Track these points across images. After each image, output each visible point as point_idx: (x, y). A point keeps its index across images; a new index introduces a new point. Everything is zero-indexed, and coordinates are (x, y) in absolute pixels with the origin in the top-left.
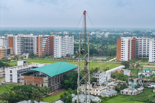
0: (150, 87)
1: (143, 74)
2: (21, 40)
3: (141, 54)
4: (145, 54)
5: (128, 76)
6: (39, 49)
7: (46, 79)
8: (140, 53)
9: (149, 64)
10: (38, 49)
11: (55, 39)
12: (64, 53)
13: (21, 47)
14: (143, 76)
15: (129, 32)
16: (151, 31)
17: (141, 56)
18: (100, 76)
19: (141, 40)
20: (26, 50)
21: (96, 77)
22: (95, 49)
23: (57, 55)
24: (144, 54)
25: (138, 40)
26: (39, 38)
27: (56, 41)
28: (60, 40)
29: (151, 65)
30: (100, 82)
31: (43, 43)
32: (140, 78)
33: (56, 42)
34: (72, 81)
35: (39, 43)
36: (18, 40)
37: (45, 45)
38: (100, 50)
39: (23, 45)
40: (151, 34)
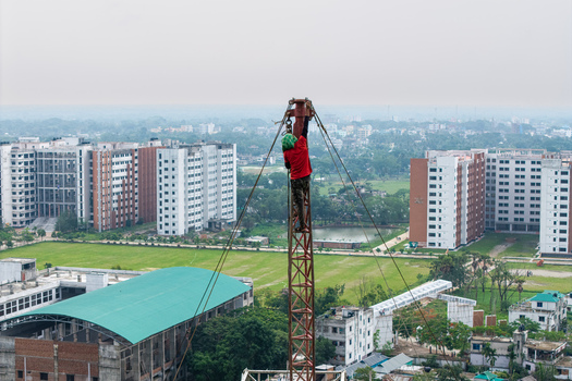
0: (563, 377)
2: (26, 164)
3: (506, 219)
4: (522, 220)
5: (466, 327)
6: (99, 200)
7: (110, 351)
8: (503, 216)
9: (541, 262)
10: (95, 199)
11: (162, 160)
12: (198, 217)
13: (27, 193)
14: (533, 328)
15: (447, 123)
16: (527, 122)
17: (507, 227)
18: (347, 330)
19: (507, 162)
20: (44, 202)
21: (331, 337)
22: (323, 199)
23: (171, 224)
24: (516, 219)
25: (494, 160)
26: (99, 154)
27: (166, 169)
28: (180, 165)
29: (550, 267)
30: (347, 356)
31: (115, 175)
32: (519, 339)
33: (164, 173)
34: (225, 358)
35: (99, 177)
36: (14, 163)
37: (120, 182)
38: (343, 203)
39: (32, 185)
40: (532, 134)
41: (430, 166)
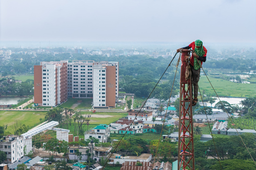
0: (111, 163)
1: (93, 136)
3: (77, 92)
4: (84, 92)
5: (66, 142)
8: (76, 90)
9: (95, 111)
14: (97, 141)
15: (46, 49)
16: (81, 48)
17: (77, 95)
18: (12, 146)
19: (77, 66)
21: (4, 150)
24: (82, 92)
25: (71, 66)
29: (99, 113)
30: (12, 159)
32: (91, 147)
38: (2, 86)
40: (84, 53)
41: (43, 69)
